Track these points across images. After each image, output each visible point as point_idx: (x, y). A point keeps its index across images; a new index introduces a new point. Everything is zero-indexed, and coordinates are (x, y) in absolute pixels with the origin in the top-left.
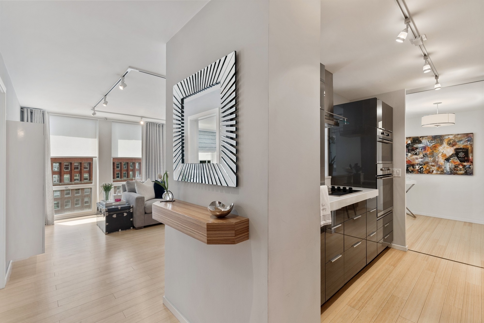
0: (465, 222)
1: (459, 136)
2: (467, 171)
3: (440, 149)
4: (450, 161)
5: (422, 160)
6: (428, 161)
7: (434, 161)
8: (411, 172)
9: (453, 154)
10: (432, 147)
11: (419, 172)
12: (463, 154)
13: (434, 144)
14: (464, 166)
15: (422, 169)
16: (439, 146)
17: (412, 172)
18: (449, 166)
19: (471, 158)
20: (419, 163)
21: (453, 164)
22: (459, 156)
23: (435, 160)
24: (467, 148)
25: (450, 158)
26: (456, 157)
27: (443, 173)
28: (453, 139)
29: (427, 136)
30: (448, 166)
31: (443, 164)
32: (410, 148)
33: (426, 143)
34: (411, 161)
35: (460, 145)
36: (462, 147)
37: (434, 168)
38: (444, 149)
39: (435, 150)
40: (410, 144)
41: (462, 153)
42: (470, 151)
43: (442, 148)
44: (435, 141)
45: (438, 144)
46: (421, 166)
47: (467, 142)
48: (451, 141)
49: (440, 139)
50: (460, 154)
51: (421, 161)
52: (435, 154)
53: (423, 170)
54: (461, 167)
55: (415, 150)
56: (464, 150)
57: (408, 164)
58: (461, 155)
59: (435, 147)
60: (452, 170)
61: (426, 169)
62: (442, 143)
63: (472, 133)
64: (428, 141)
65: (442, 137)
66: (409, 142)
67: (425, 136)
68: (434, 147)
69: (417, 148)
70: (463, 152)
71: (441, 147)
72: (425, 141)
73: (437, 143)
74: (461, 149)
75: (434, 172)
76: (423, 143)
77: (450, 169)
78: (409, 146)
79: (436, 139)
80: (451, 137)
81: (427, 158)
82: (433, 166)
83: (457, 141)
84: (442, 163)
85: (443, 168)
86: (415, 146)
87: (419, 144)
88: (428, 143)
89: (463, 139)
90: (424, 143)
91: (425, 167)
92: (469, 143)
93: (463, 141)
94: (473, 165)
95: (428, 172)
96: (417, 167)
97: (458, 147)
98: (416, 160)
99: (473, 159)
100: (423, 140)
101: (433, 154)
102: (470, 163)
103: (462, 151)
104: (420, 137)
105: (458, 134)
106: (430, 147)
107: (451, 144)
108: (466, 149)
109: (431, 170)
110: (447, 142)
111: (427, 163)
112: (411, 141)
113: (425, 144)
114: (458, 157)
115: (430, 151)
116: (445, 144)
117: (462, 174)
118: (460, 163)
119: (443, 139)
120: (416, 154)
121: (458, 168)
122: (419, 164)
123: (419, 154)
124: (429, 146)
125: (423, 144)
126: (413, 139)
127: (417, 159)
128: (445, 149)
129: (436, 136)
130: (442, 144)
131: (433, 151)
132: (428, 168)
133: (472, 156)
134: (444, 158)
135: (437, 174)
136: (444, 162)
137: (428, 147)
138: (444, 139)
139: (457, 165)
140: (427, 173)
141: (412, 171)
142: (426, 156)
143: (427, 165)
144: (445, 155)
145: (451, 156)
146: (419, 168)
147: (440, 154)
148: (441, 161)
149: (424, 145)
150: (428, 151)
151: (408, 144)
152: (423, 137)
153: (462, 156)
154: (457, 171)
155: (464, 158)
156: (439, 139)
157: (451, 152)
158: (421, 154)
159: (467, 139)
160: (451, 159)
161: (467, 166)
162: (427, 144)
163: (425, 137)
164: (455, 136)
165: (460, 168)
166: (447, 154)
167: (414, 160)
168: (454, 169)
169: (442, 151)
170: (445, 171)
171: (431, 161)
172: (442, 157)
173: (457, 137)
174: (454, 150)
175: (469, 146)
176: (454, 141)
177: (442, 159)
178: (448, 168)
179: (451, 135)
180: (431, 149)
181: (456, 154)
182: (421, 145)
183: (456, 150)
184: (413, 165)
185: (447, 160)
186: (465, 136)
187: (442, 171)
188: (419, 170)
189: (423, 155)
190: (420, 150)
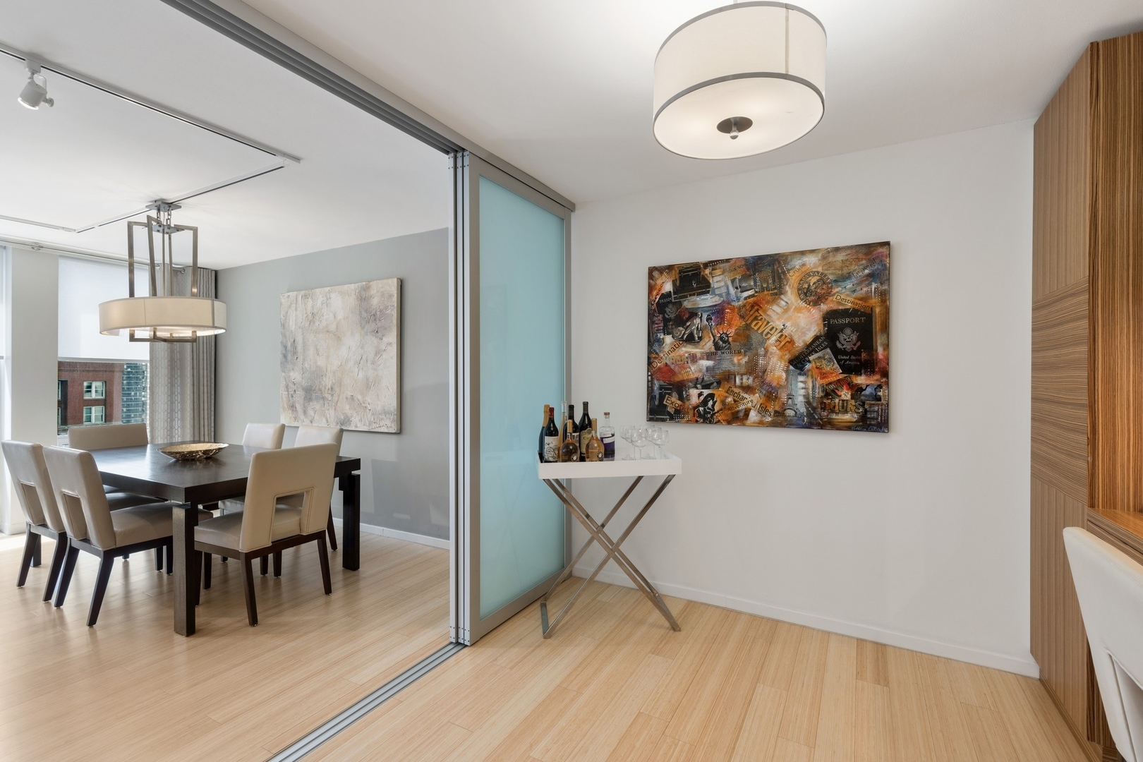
0: (860, 641)
1: (840, 257)
2: (866, 411)
3: (774, 317)
4: (808, 366)
5: (710, 363)
6: (732, 369)
7: (752, 369)
8: (672, 418)
9: (816, 338)
10: (744, 306)
11: (700, 416)
12: (854, 337)
13: (752, 296)
14: (857, 390)
15: (710, 403)
16: (768, 302)
17: (676, 416)
18: (802, 392)
19: (881, 357)
20: (699, 375)
21: (819, 382)
22: (839, 346)
23: (756, 364)
24: (868, 311)
25: (810, 353)
26: (828, 350)
27: (781, 420)
28: (820, 269)
29: (728, 261)
30: (801, 390)
31: (783, 382)
32: (671, 312)
33: (724, 290)
34: (672, 367)
35: (844, 297)
36: (849, 305)
37: (752, 401)
38: (786, 316)
39: (756, 318)
40: (669, 294)
41: (848, 331)
42: (877, 326)
43: (779, 310)
44: (755, 282)
45: (766, 292)
46: (706, 392)
47: (870, 284)
48: (814, 280)
49: (773, 272)
50: (842, 337)
51: (708, 369)
52: (755, 338)
53: (713, 406)
54: (845, 394)
55: (688, 320)
56: (857, 320)
57: (662, 383)
58: (848, 339)
59: (754, 309)
60: (814, 409)
61: (723, 402)
62: (780, 287)
63: (887, 244)
64: (733, 281)
65: (779, 263)
66: (668, 287)
67: (722, 261)
68: (752, 307)
69: (693, 314)
70: (854, 327)
71: (775, 308)
72: (722, 284)
73: (763, 289)
74: (845, 313)
75: (754, 416)
76: (714, 289)
77: (808, 403)
78: (666, 305)
79: (760, 271)
80: (811, 261)
81: (726, 356)
82: (748, 389)
83: (831, 277)
84: (780, 377)
85: (784, 397)
86: (688, 304)
87: (703, 297)
88: (732, 291)
89: (853, 268)
90: (717, 292)
91: (719, 393)
92: (874, 286)
93: (854, 280)
94: (887, 383)
95: (729, 418)
96: (694, 395)
97: (834, 307)
98: (690, 364)
99: (887, 359)
100: (716, 279)
101: (748, 338)
102: (877, 377)
103: (849, 325)
104: (706, 265)
105: (837, 250)
106: (740, 308)
107: (811, 296)
108: (864, 314)
109: (742, 407)
110: (796, 285)
111: (728, 377)
112: (674, 283)
113: (720, 295)
114: (836, 352)
115: (738, 323)
116: (789, 293)
117: (850, 427)
118: (841, 376)
119: (784, 272)
120: (690, 339)
121: (837, 401)
122: (700, 380)
123: (700, 338)
124: (736, 304)
125: (714, 293)
126: (680, 273)
127: (693, 358)
128: (791, 313)
129: (760, 258)
130: (778, 292)
131: (748, 327)
132: (730, 400)
133: (887, 346)
134: (788, 357)
135: (761, 424)
136: (787, 371)
137: (733, 309)
138: (789, 270)
139: (832, 387)
140: (729, 423)
141: (678, 412)
142: (723, 348)
143: (727, 386)
144: (791, 342)
145: (812, 347)
146: (702, 398)
147: (774, 338)
148: (777, 367)
149: (717, 298)
150: (730, 325)
151: (663, 296)
152: (712, 264)
153: (848, 347)
154: (833, 411)
155: (857, 353)
156: (769, 270)
157: (809, 330)
158: (706, 339)
159: (867, 271)
160: (809, 362)
161: (868, 391)
162: (728, 293)
163: (722, 265)
164: (824, 258)
165: (843, 397)
166: (796, 338)
167: (683, 362)
168: (822, 403)
169: (779, 324)
170: (790, 413)
171: (743, 370)
172: (781, 349)
173: (831, 259)
174: (820, 322)
175: (875, 301)
176: (822, 280)
177: (781, 358)
178: (800, 400)
179: (812, 251)
180: (742, 317)
181: (829, 337)
182: (706, 301)
183: (829, 317)
184: (680, 388)
185: (798, 362)
186: (861, 256)
187: (780, 414)
188: (701, 409)
189: (716, 344)
190: (705, 322)
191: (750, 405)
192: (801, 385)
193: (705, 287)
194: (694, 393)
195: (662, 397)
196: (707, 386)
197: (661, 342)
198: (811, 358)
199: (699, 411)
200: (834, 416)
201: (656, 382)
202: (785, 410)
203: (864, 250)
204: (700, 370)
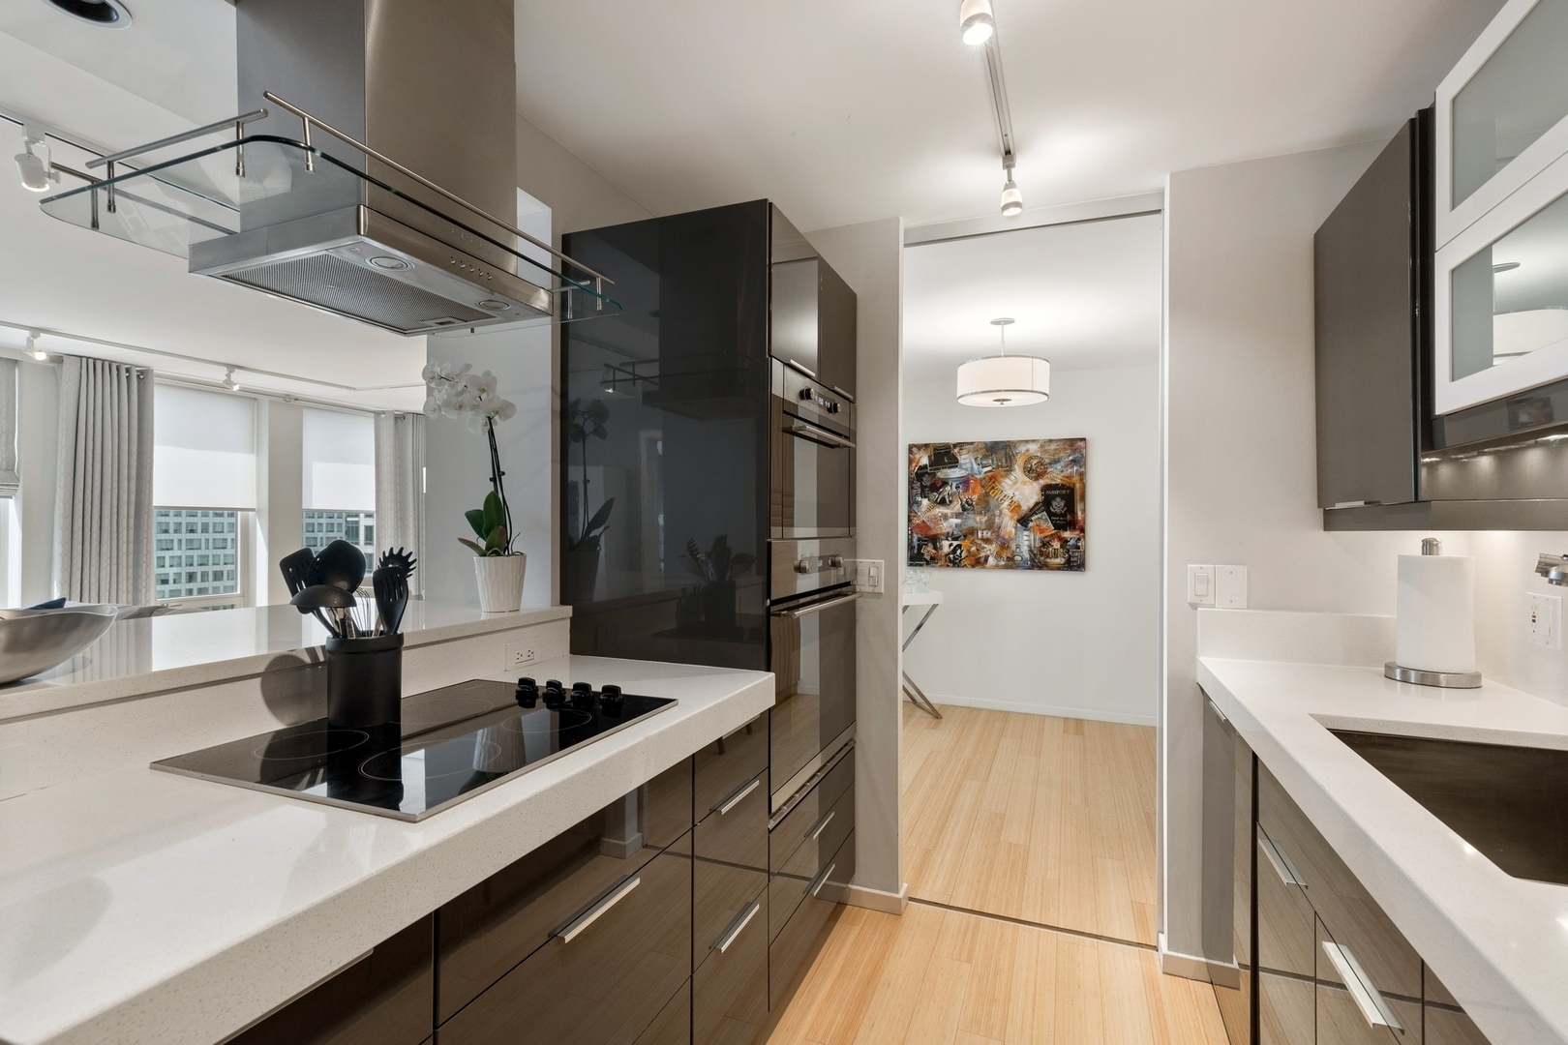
0: (1066, 719)
1: (1053, 446)
2: (1070, 556)
3: (1007, 487)
4: (1031, 524)
5: (959, 521)
6: (975, 525)
7: (990, 526)
8: (928, 563)
9: (1037, 504)
10: (984, 478)
11: (950, 561)
12: (1062, 504)
13: (990, 471)
14: (1064, 542)
15: (959, 552)
16: (1002, 477)
17: (932, 561)
18: (1027, 543)
19: (1080, 518)
20: (950, 530)
21: (1038, 536)
22: (1052, 510)
23: (993, 522)
24: (1072, 486)
25: (1032, 515)
26: (1045, 513)
27: (1011, 564)
28: (1039, 454)
29: (972, 443)
30: (1025, 542)
31: (1013, 536)
32: (927, 480)
33: (969, 466)
34: (928, 523)
35: (1056, 475)
36: (1059, 481)
37: (990, 550)
38: (1015, 487)
39: (993, 488)
40: (925, 467)
41: (1058, 499)
42: (1078, 497)
43: (1010, 483)
44: (993, 461)
45: (1000, 469)
46: (955, 543)
47: (1073, 467)
48: (1035, 462)
49: (1006, 454)
50: (1054, 503)
51: (956, 525)
52: (992, 503)
53: (961, 554)
54: (1056, 545)
55: (941, 487)
56: (1064, 492)
57: (920, 536)
58: (1058, 505)
59: (992, 481)
60: (1035, 555)
61: (968, 551)
62: (1011, 466)
63: (1084, 439)
64: (976, 459)
65: (1010, 448)
66: (925, 461)
67: (968, 444)
68: (991, 479)
69: (945, 483)
70: (1062, 497)
71: (1007, 480)
72: (968, 461)
73: (998, 467)
74: (1055, 487)
75: (991, 561)
76: (961, 465)
77: (1031, 551)
78: (923, 475)
79: (996, 453)
80: (1033, 448)
81: (971, 516)
82: (987, 541)
83: (1047, 461)
84: (1011, 532)
85: (1013, 547)
86: (942, 474)
87: (953, 470)
88: (975, 467)
89: (1062, 455)
90: (964, 467)
91: (965, 543)
92: (1075, 468)
93: (1062, 464)
94: (1084, 537)
95: (973, 562)
96: (946, 546)
97: (1049, 482)
98: (942, 522)
99: (1084, 520)
100: (963, 457)
101: (987, 502)
102: (1078, 532)
103: (1058, 495)
104: (955, 446)
105: (1051, 441)
106: (981, 480)
107: (1034, 472)
108: (1069, 488)
109: (983, 554)
110: (1022, 465)
111: (972, 532)
112: (930, 458)
113: (966, 469)
114: (1051, 514)
115: (980, 491)
116: (1017, 470)
117: (1059, 568)
118: (1054, 532)
119: (1013, 455)
120: (943, 502)
121: (1050, 549)
122: (950, 534)
123: (951, 502)
124: (978, 477)
125: (961, 467)
126: (934, 450)
127: (945, 517)
128: (1018, 485)
129: (996, 443)
130: (1009, 469)
131: (987, 494)
132: (973, 549)
133: (1084, 511)
134: (1016, 517)
135: (997, 567)
136: (1016, 528)
137: (976, 480)
138: (1017, 454)
139: (1047, 539)
140: (973, 566)
141: (932, 558)
142: (968, 510)
143: (971, 538)
144: (1019, 506)
145: (1033, 511)
146: (952, 548)
147: (1006, 504)
148: (1009, 524)
149: (964, 471)
150: (974, 493)
151: (921, 468)
152: (960, 445)
153: (1058, 511)
154: (1048, 557)
155: (1064, 515)
156: (1003, 452)
157: (1031, 498)
158: (955, 503)
159: (1071, 458)
160: (1031, 521)
161: (1072, 542)
162: (972, 468)
163: (967, 447)
164: (1042, 446)
165: (1055, 547)
166: (1022, 504)
167: (937, 520)
168: (1041, 551)
169: (1010, 493)
170: (1018, 558)
171: (983, 527)
172: (1012, 511)
173: (1046, 448)
174: (1039, 492)
175: (1076, 479)
176: (1041, 463)
177: (1012, 518)
178: (1025, 549)
179: (1034, 441)
180: (983, 486)
181: (1046, 503)
182: (954, 473)
183: (1046, 488)
184: (934, 540)
185: (1023, 521)
186: (1067, 447)
187: (1011, 559)
188: (951, 556)
189: (963, 506)
190: (954, 489)
191: (988, 553)
192: (1026, 538)
193: (954, 462)
194: (946, 544)
195: (920, 547)
196: (956, 539)
197: (919, 504)
198: (1033, 518)
199: (949, 558)
200: (1049, 560)
201: (915, 535)
202: (1014, 556)
203: (1069, 443)
204: (951, 527)
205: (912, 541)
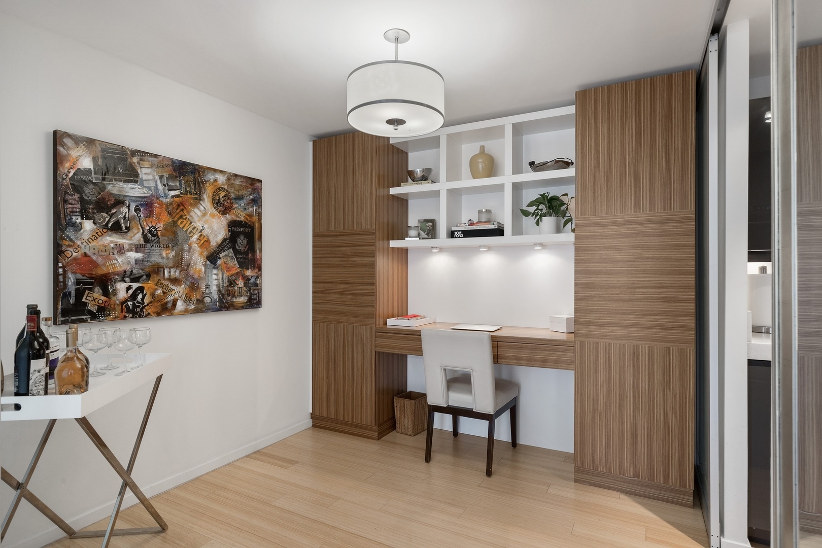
1: (238, 182)
2: (251, 294)
3: (196, 219)
4: (219, 262)
5: (139, 255)
6: (162, 262)
7: (179, 263)
8: (94, 316)
9: (224, 240)
10: (171, 204)
11: (128, 310)
12: (245, 242)
13: (176, 196)
14: (247, 279)
15: (140, 296)
16: (191, 205)
18: (215, 282)
19: (258, 257)
20: (128, 268)
21: (226, 274)
22: (237, 247)
23: (182, 259)
24: (252, 225)
25: (220, 252)
26: (231, 250)
27: (201, 308)
28: (226, 187)
29: (156, 156)
30: (214, 281)
31: (202, 275)
32: (91, 193)
33: (152, 184)
34: (94, 258)
35: (239, 213)
36: (242, 219)
37: (178, 292)
38: (204, 219)
39: (181, 217)
40: (88, 172)
41: (242, 237)
43: (199, 213)
44: (180, 184)
45: (189, 196)
46: (135, 285)
47: (252, 207)
48: (222, 194)
49: (194, 179)
50: (239, 241)
51: (137, 261)
52: (181, 236)
53: (143, 299)
54: (241, 283)
56: (246, 230)
57: (79, 276)
58: (242, 242)
59: (179, 209)
60: (223, 295)
61: (153, 295)
62: (200, 194)
63: (260, 181)
64: (161, 177)
65: (199, 173)
66: (86, 163)
67: (150, 155)
68: (178, 206)
70: (245, 235)
71: (196, 210)
72: (151, 177)
73: (187, 192)
74: (239, 224)
75: (180, 305)
76: (142, 181)
77: (219, 291)
78: (83, 183)
79: (184, 176)
80: (221, 179)
81: (156, 249)
82: (175, 281)
83: (233, 195)
84: (200, 270)
85: (203, 287)
86: (116, 188)
87: (130, 185)
88: (160, 187)
89: (245, 192)
90: (146, 184)
91: (149, 285)
92: (255, 208)
93: (245, 201)
94: (261, 275)
95: (159, 309)
96: (122, 290)
97: (235, 218)
98: (116, 256)
99: (261, 258)
100: (144, 170)
101: (175, 233)
102: (256, 270)
103: (241, 233)
104: (134, 153)
105: (236, 175)
106: (167, 205)
108: (250, 226)
109: (170, 298)
110: (211, 195)
111: (157, 270)
112: (95, 159)
113: (149, 188)
114: (236, 252)
115: (166, 219)
116: (206, 200)
117: (243, 308)
118: (238, 270)
119: (202, 182)
120: (116, 228)
121: (236, 288)
122: (128, 273)
123: (128, 229)
124: (164, 200)
125: (142, 184)
126: (103, 151)
127: (121, 250)
128: (207, 217)
129: (184, 164)
130: (199, 199)
131: (175, 223)
132: (159, 292)
133: (260, 250)
134: (205, 253)
135: (186, 312)
136: (205, 266)
137: (161, 204)
138: (205, 181)
139: (233, 278)
140: (159, 314)
142: (152, 241)
143: (155, 278)
144: (208, 241)
145: (221, 247)
146: (131, 292)
147: (195, 237)
148: (197, 261)
149: (146, 190)
150: (159, 220)
152: (143, 155)
153: (242, 248)
154: (234, 296)
155: (246, 253)
156: (192, 176)
157: (219, 233)
158: (135, 231)
159: (251, 197)
160: (220, 258)
161: (252, 280)
162: (156, 188)
163: (150, 159)
164: (229, 179)
165: (240, 285)
166: (211, 238)
167: (107, 253)
168: (228, 290)
169: (199, 225)
170: (207, 300)
171: (171, 264)
172: (201, 246)
173: (232, 182)
174: (226, 228)
175: (255, 218)
176: (227, 197)
177: (201, 254)
178: (214, 288)
179: (221, 172)
180: (170, 214)
181: (231, 241)
182: (133, 191)
183: (232, 225)
184: (104, 282)
185: (212, 258)
186: (249, 186)
187: (200, 301)
188: (130, 303)
189: (145, 236)
190: (133, 213)
191: (177, 295)
192: (215, 277)
193: (132, 176)
194: (121, 287)
195: (79, 294)
196: (136, 280)
197: (78, 228)
198: (221, 255)
199: (127, 307)
200: (235, 300)
201: (70, 275)
202: (204, 298)
203: (250, 182)
204: (129, 263)
205: (65, 285)
